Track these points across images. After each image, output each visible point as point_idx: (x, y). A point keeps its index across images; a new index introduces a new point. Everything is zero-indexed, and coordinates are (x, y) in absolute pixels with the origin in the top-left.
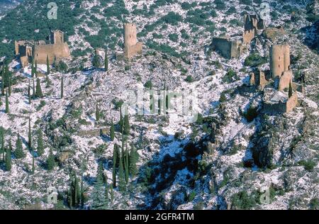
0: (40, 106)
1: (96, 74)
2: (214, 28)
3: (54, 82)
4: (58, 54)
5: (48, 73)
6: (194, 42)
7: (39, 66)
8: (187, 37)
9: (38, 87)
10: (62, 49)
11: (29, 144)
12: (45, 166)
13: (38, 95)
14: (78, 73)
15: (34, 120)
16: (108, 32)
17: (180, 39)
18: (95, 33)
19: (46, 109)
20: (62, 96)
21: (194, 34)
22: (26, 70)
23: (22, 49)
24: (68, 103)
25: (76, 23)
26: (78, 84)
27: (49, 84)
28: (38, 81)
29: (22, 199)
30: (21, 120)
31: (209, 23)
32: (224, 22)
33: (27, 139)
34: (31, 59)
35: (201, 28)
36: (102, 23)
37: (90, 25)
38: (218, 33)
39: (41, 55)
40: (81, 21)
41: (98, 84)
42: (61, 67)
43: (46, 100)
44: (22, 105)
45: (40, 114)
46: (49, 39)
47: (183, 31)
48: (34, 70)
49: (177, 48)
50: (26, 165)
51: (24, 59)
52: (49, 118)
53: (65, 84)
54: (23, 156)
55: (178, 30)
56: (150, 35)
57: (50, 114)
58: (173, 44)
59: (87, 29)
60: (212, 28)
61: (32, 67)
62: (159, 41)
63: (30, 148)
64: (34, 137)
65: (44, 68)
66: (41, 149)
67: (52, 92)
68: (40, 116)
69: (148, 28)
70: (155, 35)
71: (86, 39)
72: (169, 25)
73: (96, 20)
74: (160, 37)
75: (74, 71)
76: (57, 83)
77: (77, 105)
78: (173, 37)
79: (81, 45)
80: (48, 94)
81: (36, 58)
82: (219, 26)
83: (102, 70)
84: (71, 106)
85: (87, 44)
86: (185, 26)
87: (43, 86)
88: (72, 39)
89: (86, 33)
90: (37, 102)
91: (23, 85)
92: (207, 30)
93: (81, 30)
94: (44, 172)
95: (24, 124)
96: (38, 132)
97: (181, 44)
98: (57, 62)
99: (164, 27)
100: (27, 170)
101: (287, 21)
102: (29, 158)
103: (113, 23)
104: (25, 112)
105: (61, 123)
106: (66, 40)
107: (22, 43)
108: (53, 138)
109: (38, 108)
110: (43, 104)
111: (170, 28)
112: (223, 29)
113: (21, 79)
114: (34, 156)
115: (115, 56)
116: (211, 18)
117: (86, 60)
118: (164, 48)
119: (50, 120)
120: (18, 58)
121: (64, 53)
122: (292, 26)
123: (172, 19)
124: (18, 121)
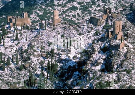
0: (18, 44)
1: (41, 31)
3: (24, 34)
4: (26, 22)
5: (21, 30)
6: (83, 18)
9: (17, 36)
10: (27, 20)
11: (12, 60)
12: (19, 69)
13: (17, 39)
15: (15, 49)
16: (47, 13)
17: (77, 17)
18: (41, 14)
19: (20, 45)
20: (27, 40)
21: (83, 15)
22: (12, 29)
23: (11, 20)
24: (29, 43)
25: (34, 9)
26: (33, 35)
27: (21, 34)
28: (17, 33)
29: (9, 82)
30: (10, 50)
31: (89, 10)
32: (95, 10)
33: (12, 58)
34: (14, 24)
35: (86, 13)
36: (45, 10)
37: (39, 10)
38: (93, 15)
39: (18, 22)
40: (36, 8)
41: (42, 35)
42: (27, 28)
44: (10, 43)
45: (17, 47)
46: (22, 16)
47: (78, 14)
48: (16, 29)
49: (76, 21)
50: (11, 68)
51: (11, 24)
53: (28, 35)
54: (10, 64)
55: (76, 13)
56: (64, 15)
57: (22, 47)
58: (74, 19)
59: (38, 12)
60: (90, 13)
61: (14, 28)
62: (68, 18)
63: (13, 62)
64: (15, 57)
65: (19, 28)
66: (17, 62)
67: (22, 38)
68: (18, 48)
69: (64, 12)
70: (66, 15)
71: (38, 16)
73: (42, 8)
74: (69, 16)
76: (25, 34)
77: (33, 44)
78: (74, 16)
79: (36, 19)
80: (21, 39)
81: (17, 24)
82: (93, 12)
83: (44, 29)
84: (30, 44)
85: (38, 18)
86: (79, 12)
87: (19, 35)
88: (32, 16)
89: (38, 14)
90: (17, 42)
91: (11, 35)
92: (88, 13)
93: (36, 12)
94: (18, 71)
95: (11, 51)
96: (16, 55)
97: (77, 19)
98: (25, 26)
99: (70, 12)
100: (11, 71)
101: (121, 11)
102: (12, 65)
103: (49, 9)
104: (11, 46)
105: (26, 51)
106: (29, 16)
107: (11, 17)
108: (22, 57)
109: (17, 45)
110: (19, 43)
111: (73, 12)
112: (95, 13)
113: (10, 32)
114: (14, 65)
115: (49, 24)
116: (90, 9)
117: (37, 25)
118: (70, 21)
119: (22, 50)
120: (9, 24)
121: (29, 22)
122: (124, 13)
123: (74, 8)
124: (8, 50)
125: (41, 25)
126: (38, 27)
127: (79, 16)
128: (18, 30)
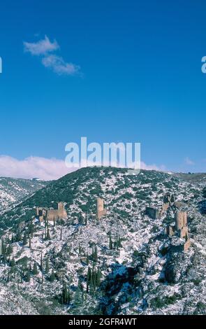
0: (49, 245)
1: (80, 227)
2: (151, 201)
3: (57, 231)
4: (60, 215)
5: (54, 226)
6: (140, 209)
7: (49, 222)
9: (48, 234)
10: (62, 213)
11: (40, 267)
12: (49, 279)
13: (48, 238)
14: (71, 226)
15: (45, 252)
16: (92, 203)
17: (132, 207)
18: (85, 203)
19: (52, 246)
20: (61, 239)
21: (139, 205)
22: (42, 224)
23: (40, 212)
24: (64, 243)
25: (74, 198)
26: (70, 232)
27: (54, 232)
28: (48, 230)
29: (35, 298)
30: (38, 253)
31: (148, 198)
32: (156, 198)
33: (40, 264)
34: (45, 218)
35: (144, 201)
36: (89, 198)
37: (82, 199)
38: (153, 204)
39: (50, 216)
40: (77, 197)
41: (81, 233)
42: (62, 223)
43: (52, 241)
44: (38, 244)
45: (48, 249)
46: (56, 208)
47: (133, 203)
48: (46, 224)
49: (130, 213)
50: (38, 278)
51: (41, 218)
52: (53, 251)
53: (63, 232)
54: (37, 273)
55: (131, 202)
56: (115, 205)
57: (54, 249)
58: (128, 210)
59: (80, 201)
60: (149, 201)
61: (45, 222)
62: (120, 208)
63: (41, 269)
64: (44, 262)
65: (52, 223)
66: (47, 269)
67: (56, 237)
68: (48, 250)
69: (114, 201)
70: (118, 205)
71: (80, 207)
73: (85, 196)
74: (121, 206)
75: (68, 225)
76: (59, 231)
77: (69, 244)
78: (128, 207)
79: (77, 210)
80: (54, 238)
81: (48, 217)
82: (153, 200)
83: (83, 225)
84: (65, 245)
85: (80, 210)
86: (135, 200)
87: (51, 233)
88: (71, 207)
89: (80, 203)
90: (47, 242)
91: (40, 233)
92: (147, 202)
93: (77, 202)
94: (48, 283)
95: (38, 255)
96: (46, 260)
97: (132, 210)
98: (60, 219)
99: (123, 201)
100: (39, 282)
101: (192, 197)
102: (40, 274)
103: (95, 198)
104: (40, 248)
105: (59, 255)
106: (67, 207)
107: (41, 209)
108: (54, 263)
109: (47, 246)
110: (50, 243)
111: (126, 201)
112: (156, 202)
113: (39, 229)
114: (43, 274)
115: (91, 217)
116: (149, 196)
117: (75, 219)
118: (123, 212)
119: (54, 252)
120: (37, 217)
121: (64, 215)
122: (194, 200)
123: (128, 196)
124: (36, 253)
125: (80, 219)
126: (76, 222)
127: (135, 206)
128: (50, 226)
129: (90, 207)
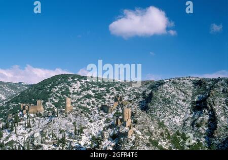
0: (30, 131)
1: (53, 119)
3: (36, 121)
4: (39, 109)
5: (34, 117)
6: (97, 106)
7: (30, 114)
8: (94, 104)
9: (29, 123)
11: (23, 147)
13: (29, 126)
14: (46, 118)
15: (27, 137)
16: (62, 101)
17: (91, 105)
18: (57, 101)
19: (32, 132)
20: (39, 127)
21: (97, 103)
22: (25, 116)
23: (24, 107)
24: (41, 130)
25: (49, 97)
26: (46, 122)
27: (34, 122)
28: (29, 120)
30: (22, 137)
31: (103, 98)
32: (109, 98)
33: (23, 145)
34: (27, 112)
35: (100, 100)
36: (60, 97)
37: (55, 98)
38: (107, 102)
39: (31, 110)
40: (51, 96)
41: (54, 123)
42: (40, 115)
43: (32, 129)
44: (22, 131)
46: (35, 104)
47: (93, 101)
48: (28, 116)
49: (90, 108)
51: (24, 111)
53: (40, 122)
55: (91, 101)
56: (79, 103)
57: (33, 135)
58: (88, 107)
59: (54, 100)
60: (104, 100)
61: (27, 115)
62: (83, 105)
63: (24, 149)
64: (26, 144)
65: (32, 115)
67: (35, 125)
68: (29, 136)
69: (79, 100)
70: (81, 103)
71: (53, 104)
72: (87, 99)
73: (58, 96)
74: (83, 103)
75: (44, 117)
76: (37, 121)
77: (44, 131)
78: (89, 104)
79: (51, 106)
80: (33, 126)
81: (29, 111)
82: (107, 100)
83: (56, 117)
84: (42, 131)
85: (53, 106)
86: (94, 100)
87: (31, 123)
88: (47, 104)
89: (53, 101)
90: (29, 130)
91: (23, 122)
92: (103, 101)
93: (51, 100)
95: (22, 139)
96: (28, 142)
97: (92, 107)
98: (38, 113)
99: (85, 100)
101: (135, 98)
103: (64, 97)
104: (23, 134)
106: (44, 104)
107: (24, 105)
109: (29, 132)
110: (31, 130)
111: (88, 100)
112: (109, 101)
113: (22, 119)
115: (61, 111)
116: (104, 97)
117: (50, 112)
118: (85, 108)
119: (33, 137)
120: (22, 111)
121: (41, 109)
122: (136, 100)
123: (89, 96)
124: (20, 137)
125: (54, 113)
126: (50, 114)
128: (31, 117)
129: (61, 104)
